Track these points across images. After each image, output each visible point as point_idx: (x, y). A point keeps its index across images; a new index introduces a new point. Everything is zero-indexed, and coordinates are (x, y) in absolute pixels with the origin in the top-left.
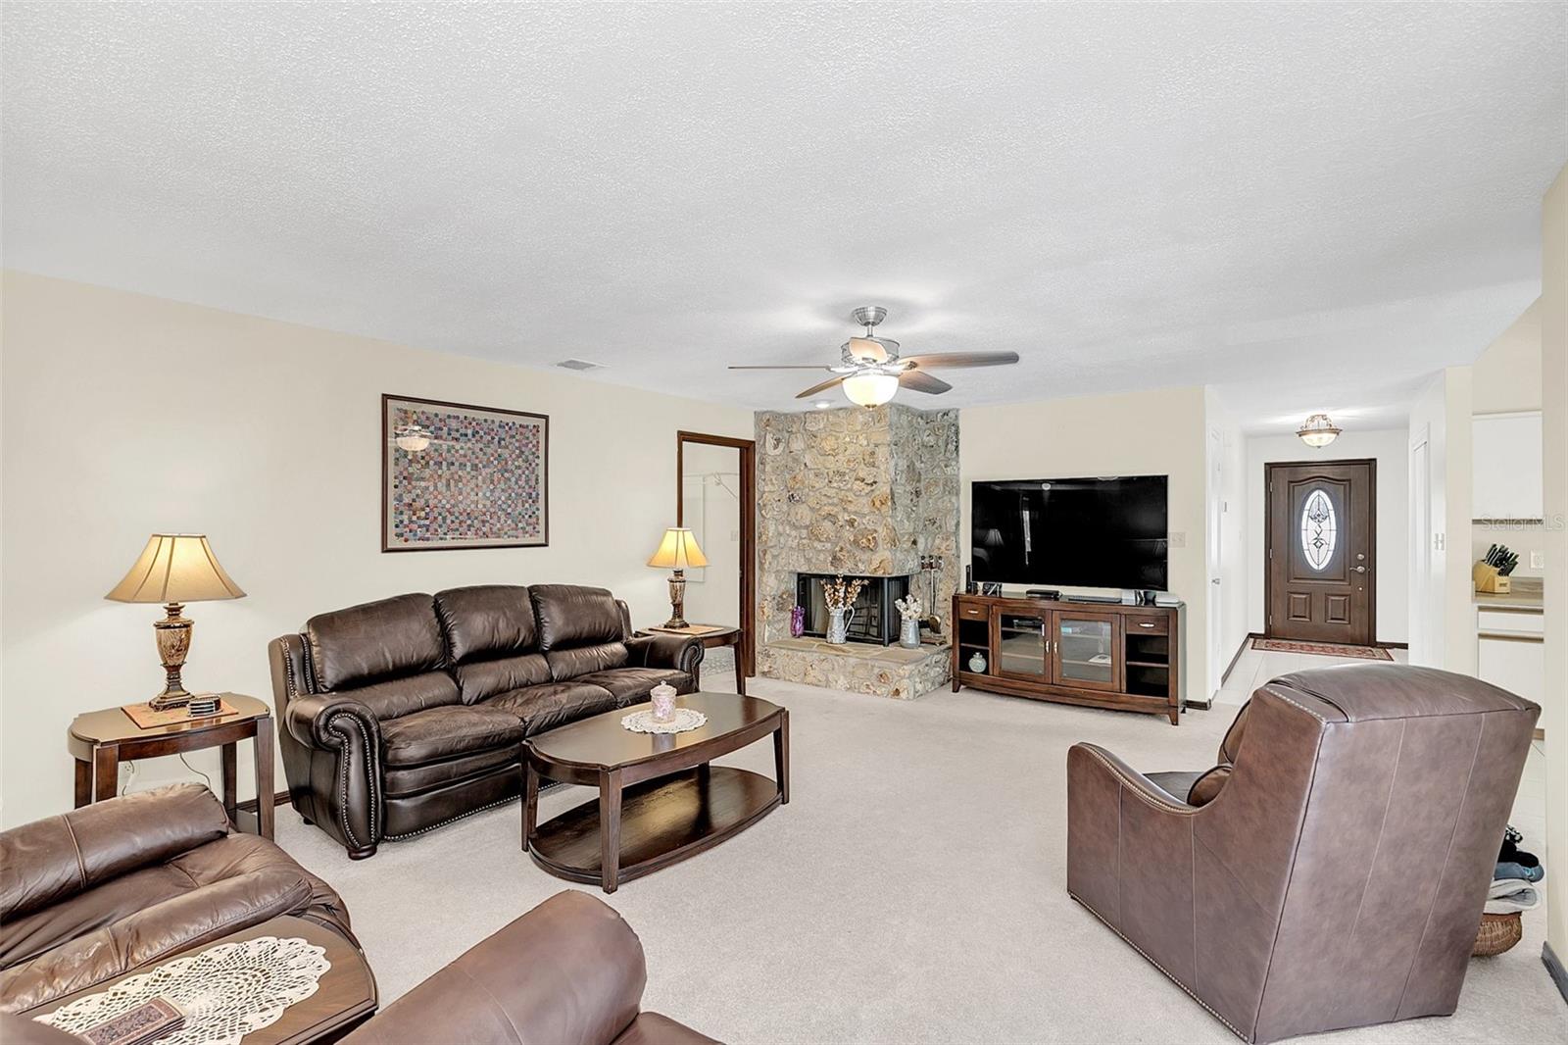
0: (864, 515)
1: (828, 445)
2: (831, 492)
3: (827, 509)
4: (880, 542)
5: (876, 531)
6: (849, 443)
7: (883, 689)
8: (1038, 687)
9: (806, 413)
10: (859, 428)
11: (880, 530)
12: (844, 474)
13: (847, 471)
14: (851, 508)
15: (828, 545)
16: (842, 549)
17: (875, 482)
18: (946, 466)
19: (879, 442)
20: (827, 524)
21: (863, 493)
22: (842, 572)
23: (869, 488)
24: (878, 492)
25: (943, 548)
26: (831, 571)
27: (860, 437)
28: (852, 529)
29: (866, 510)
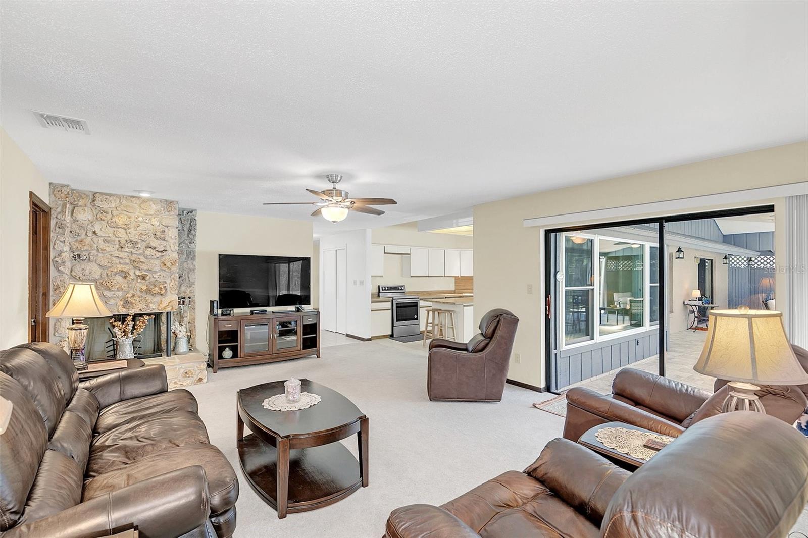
0: (155, 272)
1: (121, 221)
2: (122, 255)
3: (120, 267)
4: (168, 288)
5: (166, 283)
6: (142, 222)
7: (189, 381)
8: (266, 357)
9: (96, 193)
10: (152, 213)
11: (168, 281)
12: (137, 243)
13: (139, 241)
14: (143, 267)
15: (120, 294)
16: (133, 296)
17: (165, 251)
18: (190, 243)
19: (170, 225)
20: (119, 278)
21: (154, 257)
22: (133, 312)
23: (160, 254)
24: (168, 257)
25: (188, 292)
26: (123, 311)
27: (153, 220)
28: (143, 281)
29: (157, 269)
